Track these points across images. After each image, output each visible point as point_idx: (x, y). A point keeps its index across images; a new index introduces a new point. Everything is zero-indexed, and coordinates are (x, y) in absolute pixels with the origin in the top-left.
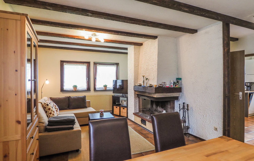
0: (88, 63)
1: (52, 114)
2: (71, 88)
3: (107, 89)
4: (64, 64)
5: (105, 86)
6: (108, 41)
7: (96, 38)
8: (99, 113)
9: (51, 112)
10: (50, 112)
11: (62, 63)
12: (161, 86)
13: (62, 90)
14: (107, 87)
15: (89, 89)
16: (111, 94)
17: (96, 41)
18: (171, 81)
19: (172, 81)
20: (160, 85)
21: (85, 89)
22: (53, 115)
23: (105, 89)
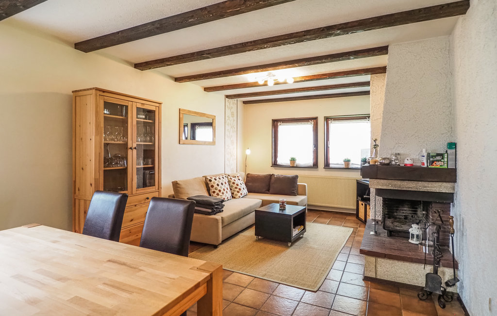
0: (315, 119)
1: (216, 193)
2: (287, 162)
3: (351, 166)
4: (279, 124)
5: (347, 162)
6: (307, 79)
7: (275, 80)
8: (279, 204)
9: (215, 190)
10: (213, 190)
11: (275, 123)
12: (387, 162)
13: (275, 165)
14: (351, 162)
15: (315, 165)
16: (358, 176)
17: (277, 84)
18: (422, 151)
19: (424, 150)
20: (384, 159)
21: (309, 165)
22: (218, 194)
23: (347, 167)
